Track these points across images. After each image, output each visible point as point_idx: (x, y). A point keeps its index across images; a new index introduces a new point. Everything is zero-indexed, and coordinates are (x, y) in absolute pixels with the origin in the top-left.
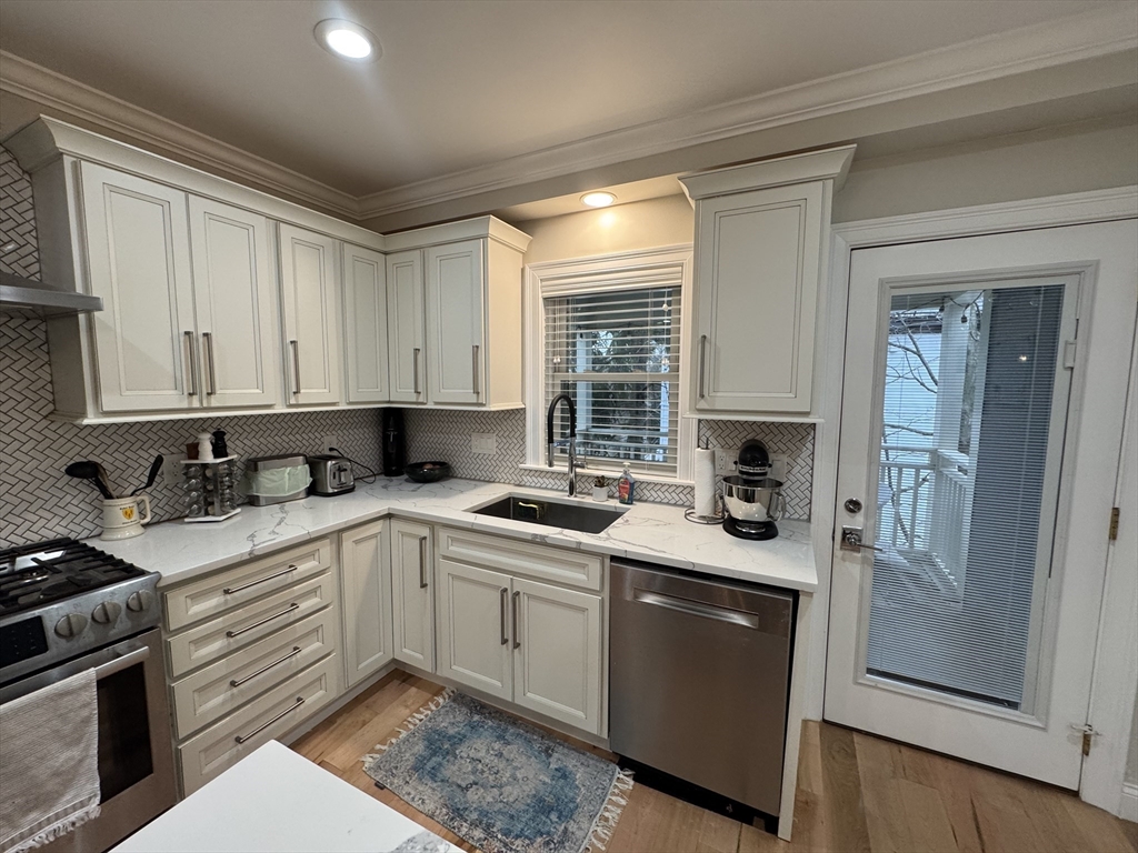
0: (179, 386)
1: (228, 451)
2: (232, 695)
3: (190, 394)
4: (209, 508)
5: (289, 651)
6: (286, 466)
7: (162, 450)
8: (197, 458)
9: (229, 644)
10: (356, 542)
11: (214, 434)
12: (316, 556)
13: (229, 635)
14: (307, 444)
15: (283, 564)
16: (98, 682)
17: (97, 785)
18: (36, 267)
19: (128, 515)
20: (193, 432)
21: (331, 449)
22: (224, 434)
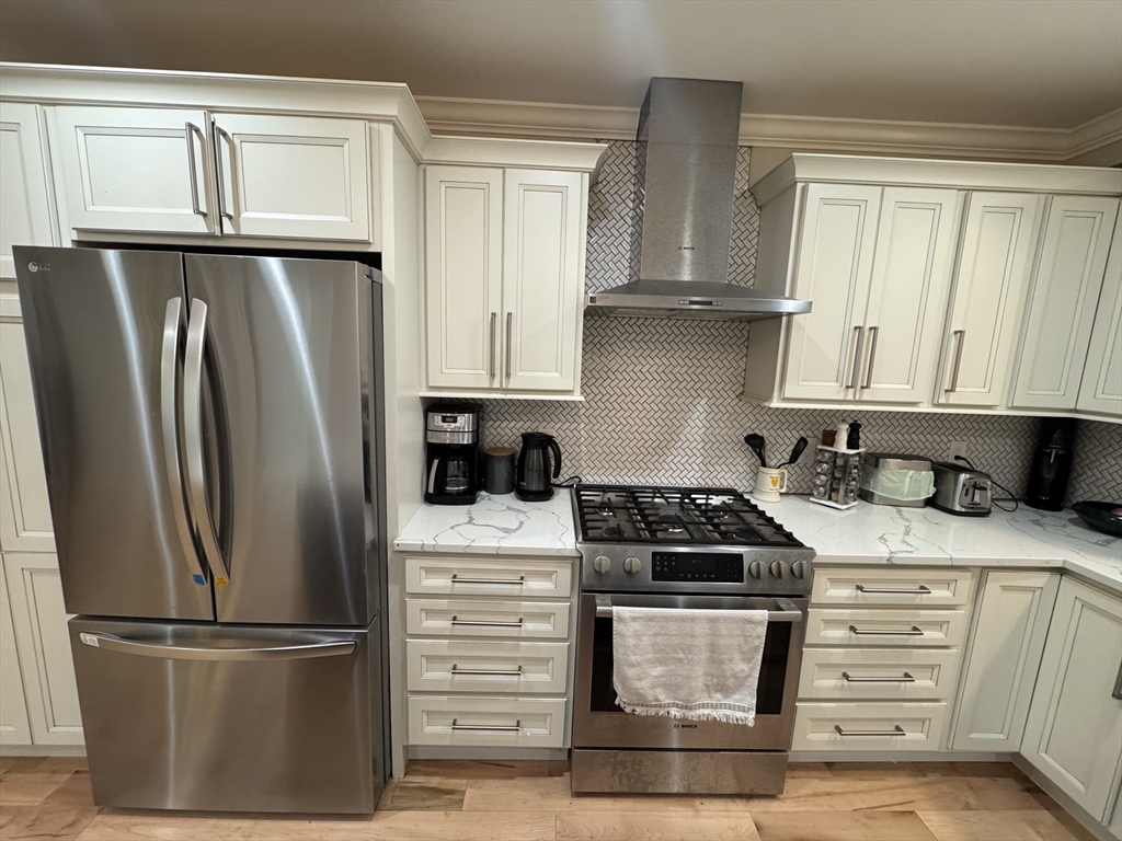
0: (840, 380)
1: (861, 442)
2: (843, 685)
3: (847, 387)
4: (833, 494)
5: (899, 674)
6: (909, 469)
7: (809, 433)
8: (832, 445)
9: (850, 638)
10: (1004, 588)
11: (851, 425)
12: (952, 586)
13: (852, 629)
14: (930, 447)
15: (914, 581)
16: (769, 623)
17: (754, 701)
18: (751, 282)
19: (774, 483)
20: (835, 421)
21: (957, 458)
22: (860, 426)
